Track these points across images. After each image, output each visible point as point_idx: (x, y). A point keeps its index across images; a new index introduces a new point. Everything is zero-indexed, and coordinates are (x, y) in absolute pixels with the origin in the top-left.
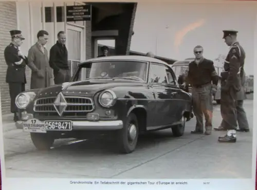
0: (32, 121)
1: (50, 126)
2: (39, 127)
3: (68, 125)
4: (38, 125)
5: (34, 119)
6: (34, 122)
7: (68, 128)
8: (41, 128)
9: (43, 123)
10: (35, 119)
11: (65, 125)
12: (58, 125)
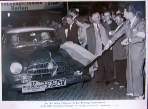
0: (32, 83)
1: (49, 85)
2: (38, 87)
3: (63, 82)
4: (37, 86)
5: (33, 82)
6: (34, 84)
7: (63, 84)
8: (40, 87)
9: (43, 83)
10: (35, 81)
11: (60, 82)
12: (55, 83)
